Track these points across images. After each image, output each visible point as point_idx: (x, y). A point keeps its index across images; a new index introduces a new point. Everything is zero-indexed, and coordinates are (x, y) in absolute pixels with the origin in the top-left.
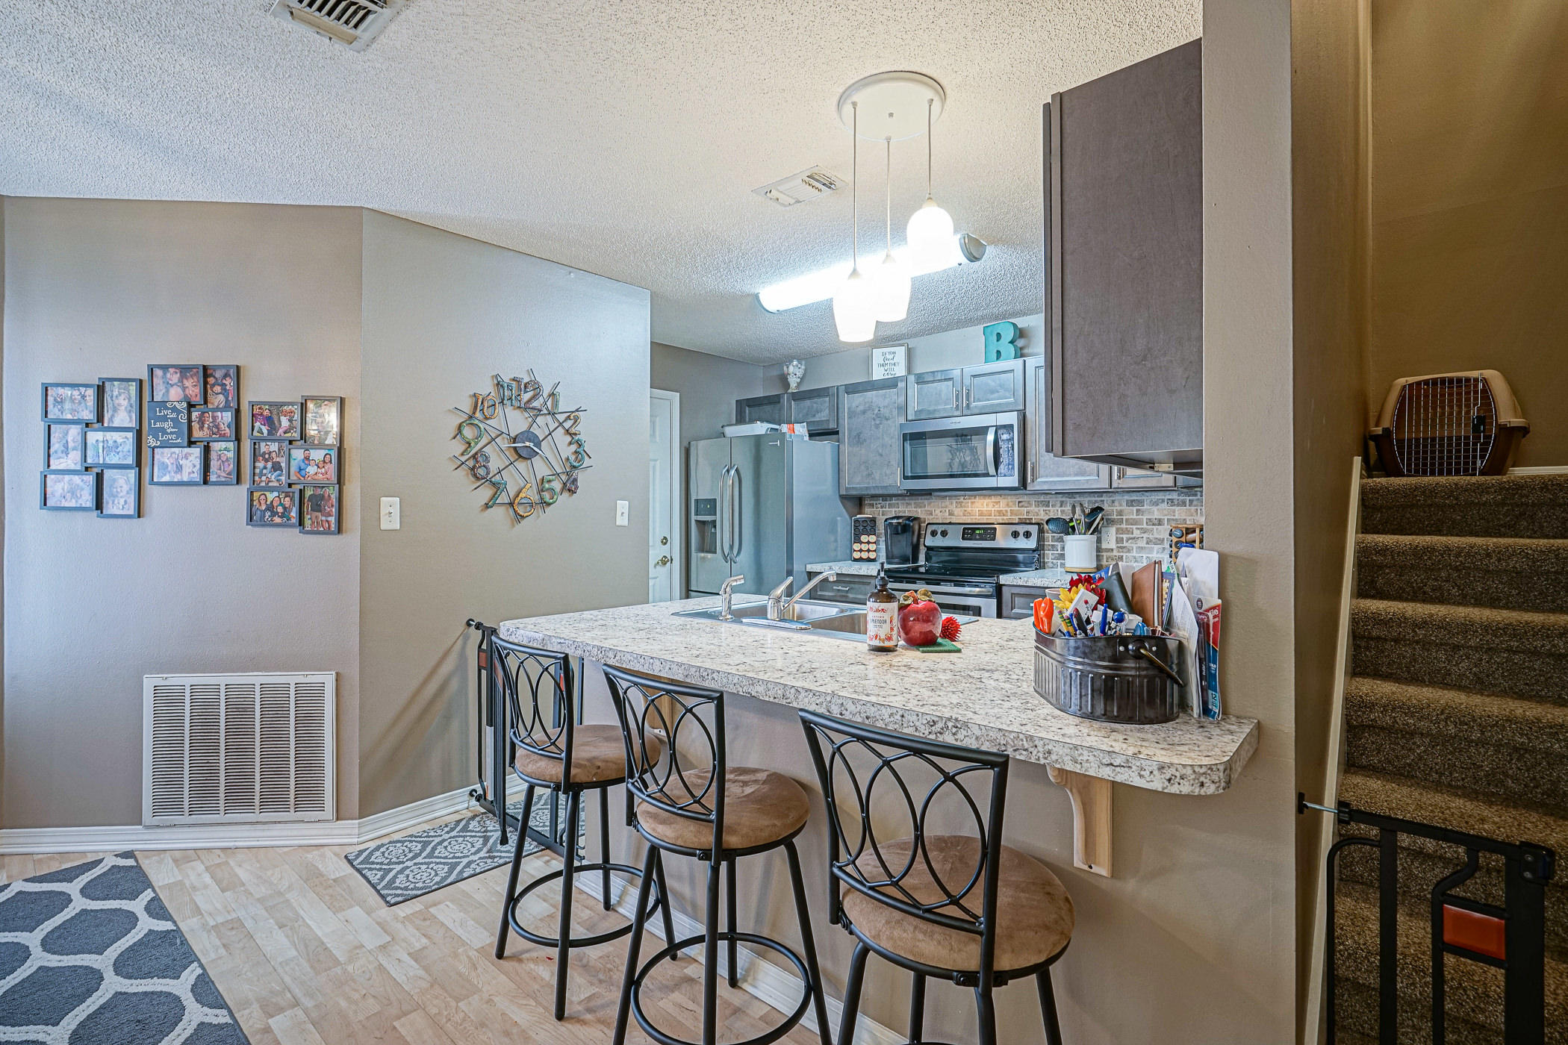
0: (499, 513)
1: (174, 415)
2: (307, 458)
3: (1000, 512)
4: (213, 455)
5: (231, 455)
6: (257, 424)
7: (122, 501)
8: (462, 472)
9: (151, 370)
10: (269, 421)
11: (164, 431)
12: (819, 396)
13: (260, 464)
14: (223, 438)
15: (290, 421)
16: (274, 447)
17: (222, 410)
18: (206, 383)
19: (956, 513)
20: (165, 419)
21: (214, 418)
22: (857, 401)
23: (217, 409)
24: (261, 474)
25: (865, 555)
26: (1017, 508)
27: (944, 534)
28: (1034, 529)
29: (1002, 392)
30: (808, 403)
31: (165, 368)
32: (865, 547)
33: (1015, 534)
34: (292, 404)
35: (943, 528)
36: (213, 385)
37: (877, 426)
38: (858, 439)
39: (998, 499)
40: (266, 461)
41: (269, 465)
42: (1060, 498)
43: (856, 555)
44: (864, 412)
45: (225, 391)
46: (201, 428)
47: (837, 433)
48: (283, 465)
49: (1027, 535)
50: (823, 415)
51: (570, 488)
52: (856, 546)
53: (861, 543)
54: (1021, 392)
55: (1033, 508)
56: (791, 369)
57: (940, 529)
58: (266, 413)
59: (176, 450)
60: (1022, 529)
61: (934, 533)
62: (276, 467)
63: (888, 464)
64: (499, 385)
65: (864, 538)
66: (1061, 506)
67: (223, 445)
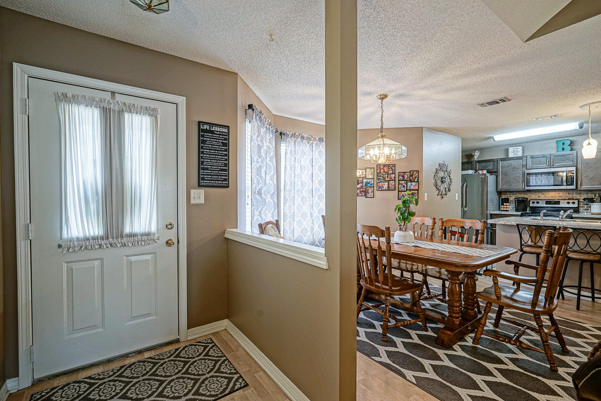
0: (439, 197)
1: (383, 175)
2: (411, 184)
3: (560, 196)
4: (390, 184)
5: (394, 184)
6: (400, 177)
7: (370, 194)
8: (435, 187)
9: (377, 166)
10: (403, 176)
11: (380, 179)
12: (489, 162)
13: (400, 186)
14: (392, 180)
15: (408, 176)
16: (403, 182)
17: (392, 174)
18: (388, 168)
19: (541, 196)
20: (380, 176)
21: (390, 176)
22: (505, 163)
23: (391, 174)
24: (400, 188)
25: (505, 209)
26: (568, 195)
27: (538, 203)
28: (576, 202)
29: (567, 161)
30: (484, 164)
31: (380, 165)
32: (505, 207)
33: (568, 203)
34: (408, 172)
35: (537, 201)
36: (390, 169)
37: (514, 171)
38: (505, 174)
39: (559, 192)
40: (401, 185)
41: (402, 186)
42: (586, 192)
43: (502, 209)
44: (508, 167)
45: (392, 170)
46: (388, 178)
47: (497, 172)
48: (405, 186)
49: (574, 203)
50: (491, 167)
51: (449, 191)
52: (502, 206)
53: (504, 205)
54: (576, 161)
55: (574, 195)
56: (476, 153)
57: (535, 201)
58: (402, 174)
59: (382, 183)
60: (571, 201)
61: (533, 203)
62: (404, 186)
63: (518, 182)
64: (440, 165)
65: (505, 204)
66: (587, 194)
67: (392, 182)
